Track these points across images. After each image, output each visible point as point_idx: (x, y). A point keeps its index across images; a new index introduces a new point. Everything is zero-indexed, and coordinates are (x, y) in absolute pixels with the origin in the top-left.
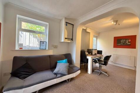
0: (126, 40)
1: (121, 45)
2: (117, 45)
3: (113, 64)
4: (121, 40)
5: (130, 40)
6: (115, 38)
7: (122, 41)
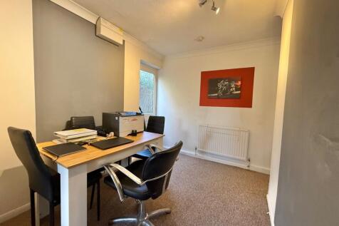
0: (230, 81)
1: (218, 97)
2: (210, 98)
3: (199, 155)
4: (218, 81)
5: (239, 83)
6: (204, 75)
7: (220, 85)
